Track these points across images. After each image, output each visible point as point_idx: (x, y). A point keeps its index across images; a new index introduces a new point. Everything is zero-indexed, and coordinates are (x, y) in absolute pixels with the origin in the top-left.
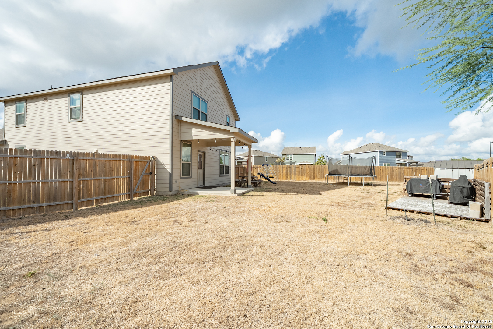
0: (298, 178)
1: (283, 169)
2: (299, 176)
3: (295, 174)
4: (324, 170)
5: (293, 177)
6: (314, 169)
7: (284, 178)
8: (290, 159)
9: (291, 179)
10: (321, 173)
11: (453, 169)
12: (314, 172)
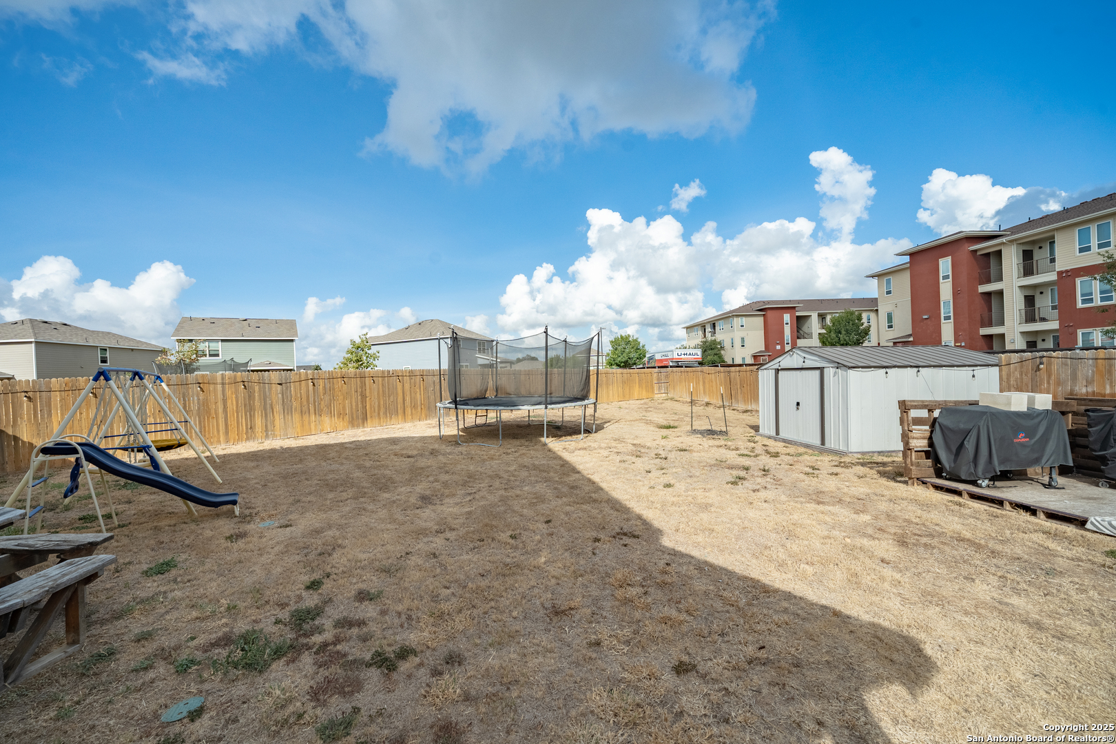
0: (303, 425)
1: (228, 393)
2: (306, 417)
3: (287, 409)
4: (396, 388)
5: (279, 420)
6: (363, 385)
7: (233, 434)
8: (210, 355)
9: (268, 433)
10: (389, 397)
11: (887, 370)
12: (364, 397)
